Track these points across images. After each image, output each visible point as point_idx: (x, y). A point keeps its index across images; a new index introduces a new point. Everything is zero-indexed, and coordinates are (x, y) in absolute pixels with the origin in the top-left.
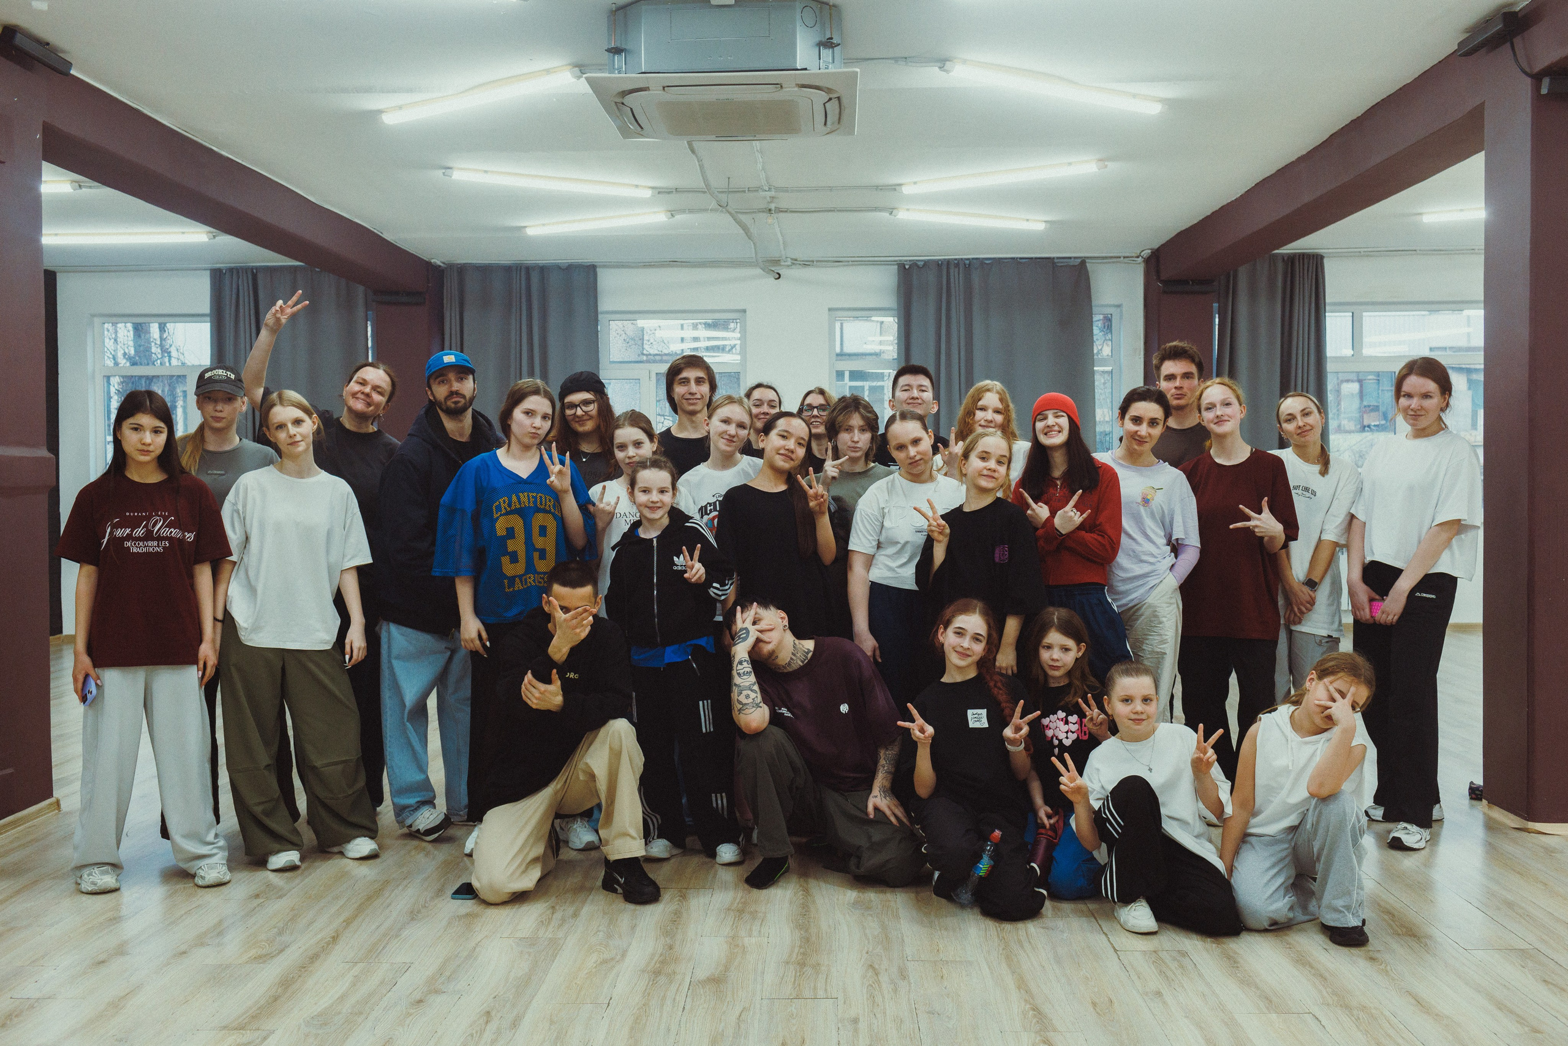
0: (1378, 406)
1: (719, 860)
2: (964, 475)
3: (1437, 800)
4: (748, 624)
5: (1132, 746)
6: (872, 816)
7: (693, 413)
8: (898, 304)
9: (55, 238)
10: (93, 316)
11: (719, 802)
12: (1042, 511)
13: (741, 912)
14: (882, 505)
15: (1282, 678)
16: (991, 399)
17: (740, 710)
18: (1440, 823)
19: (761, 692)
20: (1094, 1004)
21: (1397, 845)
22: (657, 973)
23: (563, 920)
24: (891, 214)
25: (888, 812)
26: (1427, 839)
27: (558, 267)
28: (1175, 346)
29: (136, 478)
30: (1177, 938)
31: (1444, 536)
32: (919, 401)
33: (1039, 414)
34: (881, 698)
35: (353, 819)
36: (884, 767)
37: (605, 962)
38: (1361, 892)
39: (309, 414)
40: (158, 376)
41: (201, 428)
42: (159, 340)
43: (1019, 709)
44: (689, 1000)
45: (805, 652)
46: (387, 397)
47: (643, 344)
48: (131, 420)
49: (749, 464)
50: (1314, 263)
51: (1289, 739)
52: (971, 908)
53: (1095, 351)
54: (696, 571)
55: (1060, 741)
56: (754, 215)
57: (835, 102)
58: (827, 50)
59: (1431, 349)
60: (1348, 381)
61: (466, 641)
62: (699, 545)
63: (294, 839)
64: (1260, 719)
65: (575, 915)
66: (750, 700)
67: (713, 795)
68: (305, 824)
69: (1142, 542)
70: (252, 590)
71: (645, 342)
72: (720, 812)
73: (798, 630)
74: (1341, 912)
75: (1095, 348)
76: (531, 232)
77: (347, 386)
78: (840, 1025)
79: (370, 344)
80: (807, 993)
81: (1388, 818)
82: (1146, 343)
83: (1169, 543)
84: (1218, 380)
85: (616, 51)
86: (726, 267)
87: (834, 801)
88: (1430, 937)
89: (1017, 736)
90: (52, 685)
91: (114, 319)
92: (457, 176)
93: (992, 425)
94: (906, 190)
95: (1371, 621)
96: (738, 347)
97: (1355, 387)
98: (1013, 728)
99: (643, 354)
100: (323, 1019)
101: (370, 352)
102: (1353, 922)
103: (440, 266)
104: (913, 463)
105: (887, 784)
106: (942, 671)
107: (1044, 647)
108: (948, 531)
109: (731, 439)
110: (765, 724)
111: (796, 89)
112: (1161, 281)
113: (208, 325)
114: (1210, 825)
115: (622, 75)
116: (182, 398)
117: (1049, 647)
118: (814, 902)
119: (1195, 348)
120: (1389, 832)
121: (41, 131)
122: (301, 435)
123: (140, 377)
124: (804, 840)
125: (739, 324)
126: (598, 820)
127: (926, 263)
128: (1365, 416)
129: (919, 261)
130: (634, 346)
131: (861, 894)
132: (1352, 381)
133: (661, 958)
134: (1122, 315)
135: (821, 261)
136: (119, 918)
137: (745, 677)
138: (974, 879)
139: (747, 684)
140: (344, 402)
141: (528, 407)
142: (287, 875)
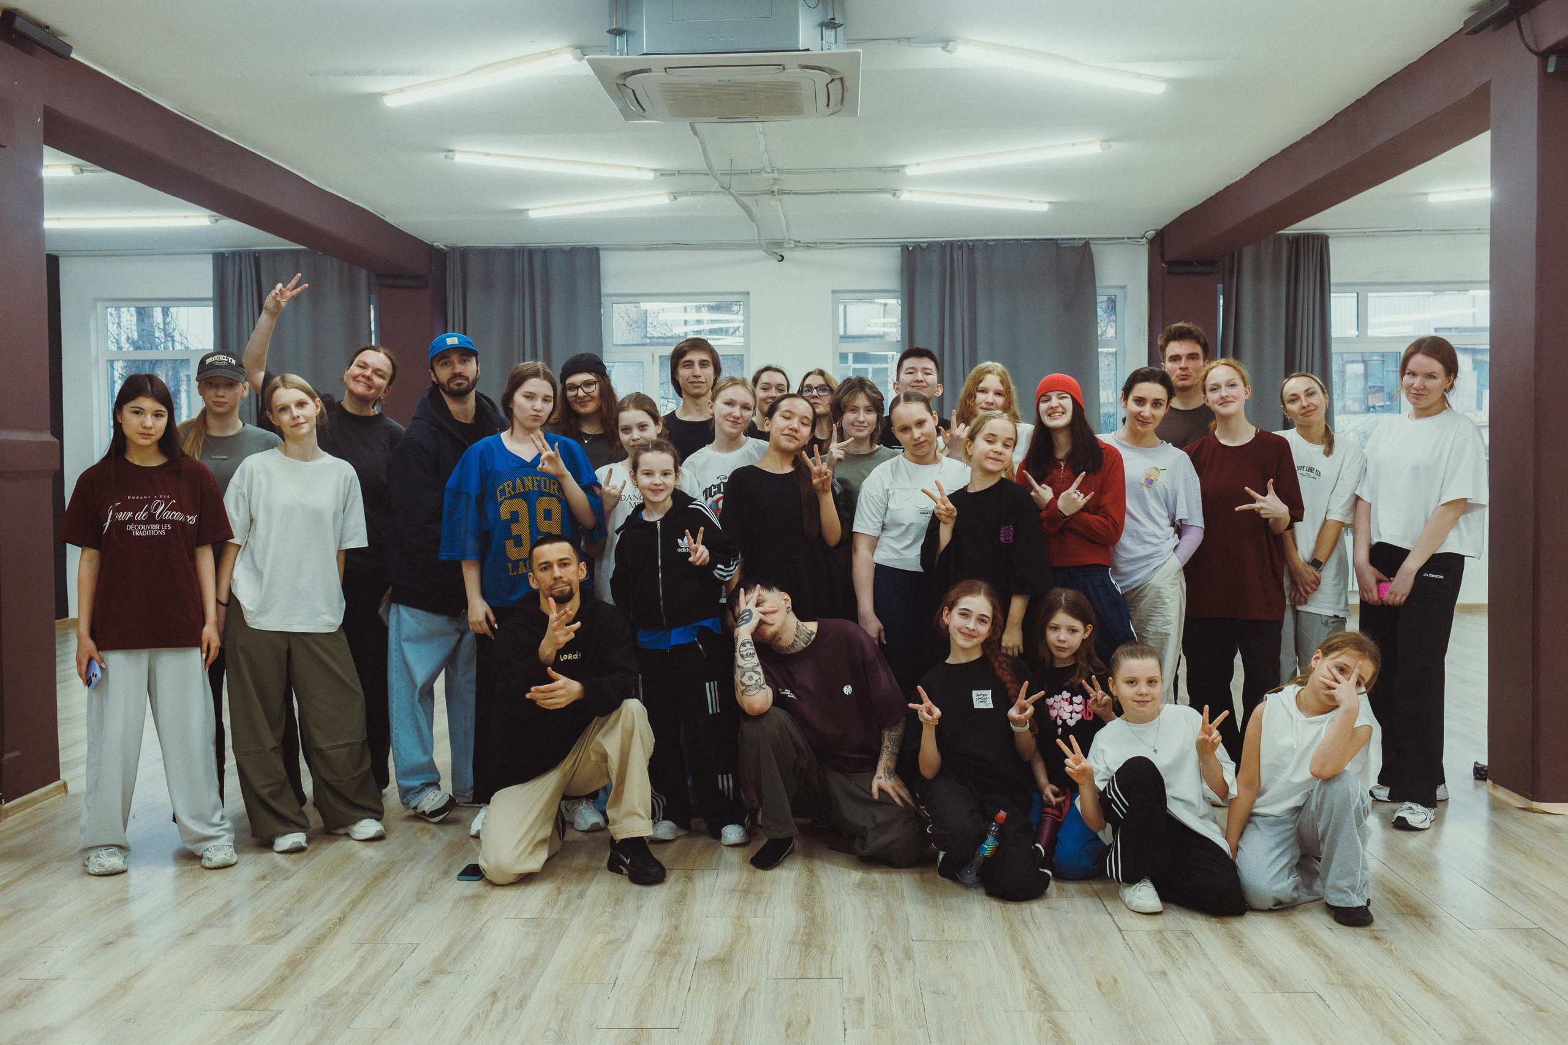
0: (1383, 387)
1: (724, 841)
2: (969, 457)
3: (1442, 781)
4: (751, 606)
5: (1136, 727)
6: (876, 797)
7: (697, 396)
8: (902, 285)
9: (57, 222)
10: (96, 300)
11: (725, 783)
12: (1045, 493)
13: (746, 892)
14: (886, 487)
15: (1287, 658)
16: (992, 381)
17: (743, 692)
18: (1444, 802)
19: (764, 673)
20: (1099, 984)
21: (1402, 825)
22: (663, 953)
23: (569, 901)
24: (894, 195)
25: (893, 794)
26: (1432, 819)
27: (561, 250)
28: (1180, 327)
29: (137, 462)
30: (1182, 918)
31: (1450, 515)
32: (924, 384)
33: (1043, 395)
34: (885, 679)
35: (359, 801)
36: (888, 748)
37: (610, 942)
38: (1366, 873)
39: (313, 398)
40: (161, 361)
41: (204, 413)
42: (162, 324)
43: (1023, 690)
44: (695, 980)
45: (808, 634)
46: (388, 380)
47: (646, 327)
48: (132, 404)
49: (754, 446)
50: (1319, 244)
51: (1294, 718)
52: (976, 888)
53: (1099, 333)
54: (701, 554)
56: (755, 198)
57: (838, 83)
58: (829, 31)
60: (1352, 362)
61: (474, 624)
62: (702, 528)
63: (301, 821)
64: (1266, 699)
65: (581, 896)
66: (753, 682)
67: (720, 776)
68: (312, 806)
69: (1146, 523)
70: (258, 572)
71: (648, 325)
72: (726, 793)
74: (1345, 892)
75: (1099, 329)
76: (533, 215)
77: (348, 369)
78: (845, 1005)
79: (373, 328)
80: (812, 973)
81: (1394, 798)
82: (1150, 325)
83: (1173, 524)
84: (1223, 361)
85: (618, 32)
86: (726, 249)
87: (837, 782)
88: (1434, 917)
89: (1022, 716)
90: (58, 669)
91: (116, 304)
92: (460, 158)
93: (994, 407)
94: (910, 172)
95: (1380, 603)
96: (741, 330)
97: (1359, 368)
98: (1018, 708)
99: (646, 337)
100: (330, 1000)
101: (373, 336)
102: (1358, 902)
103: (443, 249)
104: (918, 444)
105: (891, 765)
106: (947, 654)
107: (1051, 628)
108: (954, 512)
109: (735, 421)
110: (768, 706)
111: (799, 70)
112: (1165, 263)
113: (211, 309)
114: (1215, 805)
115: (623, 56)
116: (185, 382)
117: (1056, 628)
118: (819, 882)
119: (1200, 329)
120: (1394, 812)
121: (42, 115)
122: (304, 416)
123: (144, 361)
124: (809, 822)
125: (742, 307)
126: (606, 801)
127: (930, 244)
128: (1370, 397)
129: (923, 242)
130: (637, 329)
131: (866, 875)
132: (1357, 362)
133: (667, 939)
134: (1125, 296)
135: (825, 243)
136: (127, 899)
137: (748, 659)
138: (979, 859)
139: (750, 665)
140: (345, 385)
141: (528, 390)
142: (294, 856)
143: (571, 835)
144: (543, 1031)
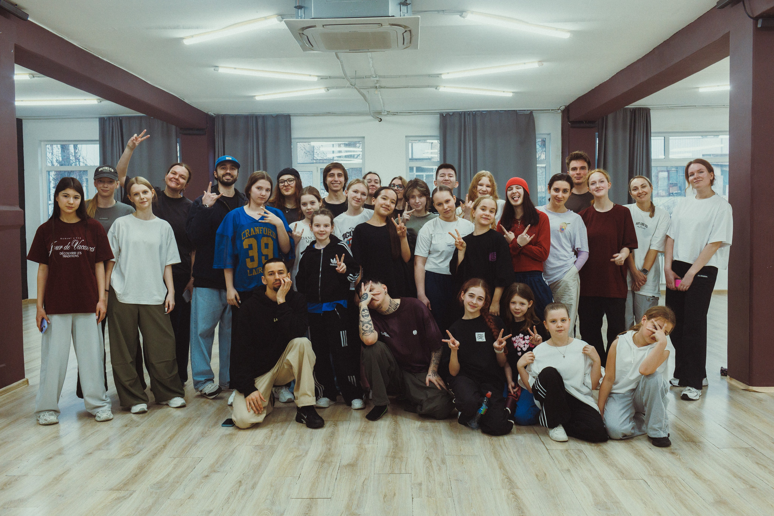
0: (677, 184)
1: (353, 407)
2: (474, 218)
3: (705, 376)
4: (367, 291)
6: (428, 385)
7: (336, 191)
8: (440, 134)
9: (22, 102)
10: (41, 141)
11: (352, 379)
12: (511, 235)
13: (363, 432)
14: (431, 233)
15: (629, 317)
16: (485, 180)
17: (363, 334)
18: (706, 387)
19: (374, 324)
20: (537, 476)
21: (685, 398)
22: (323, 462)
23: (277, 437)
24: (436, 88)
25: (436, 383)
26: (700, 395)
27: (271, 116)
28: (577, 154)
29: (65, 221)
30: (578, 444)
31: (714, 249)
32: (449, 182)
33: (509, 188)
34: (433, 327)
35: (172, 388)
36: (434, 361)
37: (297, 457)
38: (667, 421)
39: (151, 189)
40: (74, 171)
41: (96, 196)
42: (74, 153)
43: (501, 333)
44: (339, 474)
45: (396, 305)
46: (187, 180)
47: (314, 154)
48: (63, 192)
49: (367, 213)
50: (645, 113)
51: (632, 348)
53: (537, 157)
54: (342, 267)
55: (521, 348)
56: (368, 90)
57: (408, 33)
58: (404, 7)
59: (703, 155)
60: (662, 171)
61: (229, 300)
62: (344, 254)
63: (144, 398)
64: (618, 338)
65: (283, 434)
66: (368, 329)
67: (349, 376)
68: (150, 391)
69: (560, 250)
70: (122, 275)
72: (353, 384)
73: (392, 294)
74: (657, 430)
75: (537, 155)
76: (257, 98)
77: (167, 174)
78: (413, 486)
79: (178, 155)
80: (396, 472)
81: (681, 384)
82: (563, 153)
83: (574, 250)
84: (597, 170)
85: (299, 7)
86: (353, 115)
87: (409, 378)
88: (700, 442)
89: (500, 346)
90: (24, 324)
91: (52, 143)
92: (221, 70)
93: (486, 193)
94: (444, 77)
95: (675, 289)
96: (361, 156)
97: (665, 174)
98: (498, 342)
99: (314, 159)
100: (159, 485)
101: (179, 159)
102: (663, 435)
103: (213, 116)
104: (446, 212)
105: (436, 369)
106: (463, 314)
107: (512, 303)
108: (465, 245)
109: (358, 201)
110: (376, 341)
111: (389, 26)
112: (570, 122)
113: (98, 145)
115: (302, 19)
116: (85, 182)
117: (514, 303)
118: (400, 427)
119: (587, 155)
120: (682, 391)
121: (14, 49)
122: (147, 198)
123: (65, 171)
124: (395, 397)
125: (361, 144)
126: (293, 388)
127: (454, 113)
128: (671, 188)
129: (450, 112)
130: (309, 155)
131: (423, 423)
132: (664, 171)
133: (325, 455)
134: (550, 139)
135: (402, 112)
136: (59, 436)
137: (365, 317)
138: (478, 415)
139: (367, 321)
140: (166, 183)
141: (259, 185)
142: (141, 415)
143: (277, 404)
144: (264, 500)
